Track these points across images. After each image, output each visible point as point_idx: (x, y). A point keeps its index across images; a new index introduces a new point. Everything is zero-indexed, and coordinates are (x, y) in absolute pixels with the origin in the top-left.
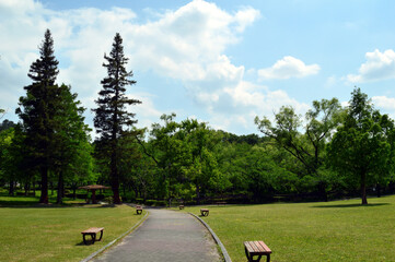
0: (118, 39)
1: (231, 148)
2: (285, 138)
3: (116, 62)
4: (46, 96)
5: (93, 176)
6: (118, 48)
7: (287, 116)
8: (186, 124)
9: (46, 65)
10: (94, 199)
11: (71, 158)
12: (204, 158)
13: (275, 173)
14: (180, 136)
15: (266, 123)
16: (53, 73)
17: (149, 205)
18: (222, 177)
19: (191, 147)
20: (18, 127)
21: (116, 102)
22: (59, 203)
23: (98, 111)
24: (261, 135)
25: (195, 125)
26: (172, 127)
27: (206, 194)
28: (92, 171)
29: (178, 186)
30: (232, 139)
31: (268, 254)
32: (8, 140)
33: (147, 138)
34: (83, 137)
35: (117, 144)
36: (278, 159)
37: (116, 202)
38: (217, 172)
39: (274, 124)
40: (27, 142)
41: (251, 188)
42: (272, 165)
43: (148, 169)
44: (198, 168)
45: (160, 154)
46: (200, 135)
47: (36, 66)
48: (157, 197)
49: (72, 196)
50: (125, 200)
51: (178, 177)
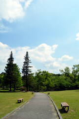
0: (27, 53)
1: (54, 77)
2: (67, 74)
3: (27, 58)
4: (11, 66)
5: (22, 85)
6: (27, 55)
7: (67, 69)
8: (43, 72)
9: (11, 59)
10: (22, 90)
11: (17, 80)
12: (48, 80)
13: (65, 83)
14: (42, 75)
15: (62, 71)
16: (13, 61)
17: (35, 91)
18: (52, 84)
19: (45, 77)
20: (5, 73)
21: (27, 67)
22: (14, 91)
23: (23, 69)
24: (61, 74)
25: (45, 72)
26: (40, 72)
27: (49, 88)
28: (22, 83)
29: (42, 87)
30: (54, 75)
31: (68, 107)
32: (3, 76)
33: (34, 75)
34: (19, 75)
35: (27, 77)
36: (66, 79)
37: (27, 91)
38: (51, 83)
39: (64, 71)
40: (7, 77)
41: (60, 87)
42: (64, 81)
43: (35, 83)
44: (47, 82)
45: (37, 79)
46: (47, 74)
47: (9, 59)
48: (37, 89)
49: (17, 90)
50: (30, 90)
51: (42, 84)
